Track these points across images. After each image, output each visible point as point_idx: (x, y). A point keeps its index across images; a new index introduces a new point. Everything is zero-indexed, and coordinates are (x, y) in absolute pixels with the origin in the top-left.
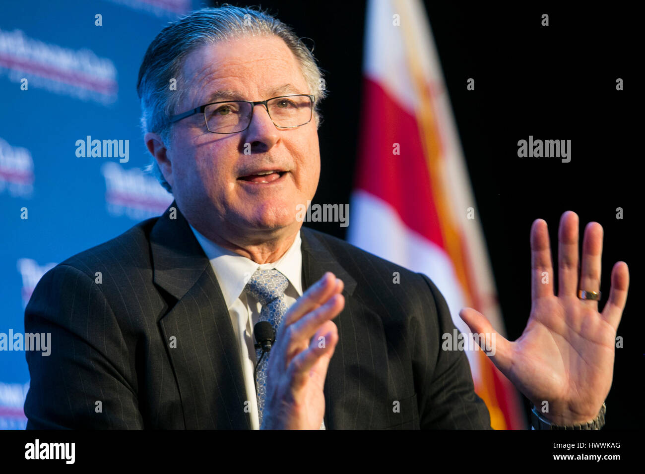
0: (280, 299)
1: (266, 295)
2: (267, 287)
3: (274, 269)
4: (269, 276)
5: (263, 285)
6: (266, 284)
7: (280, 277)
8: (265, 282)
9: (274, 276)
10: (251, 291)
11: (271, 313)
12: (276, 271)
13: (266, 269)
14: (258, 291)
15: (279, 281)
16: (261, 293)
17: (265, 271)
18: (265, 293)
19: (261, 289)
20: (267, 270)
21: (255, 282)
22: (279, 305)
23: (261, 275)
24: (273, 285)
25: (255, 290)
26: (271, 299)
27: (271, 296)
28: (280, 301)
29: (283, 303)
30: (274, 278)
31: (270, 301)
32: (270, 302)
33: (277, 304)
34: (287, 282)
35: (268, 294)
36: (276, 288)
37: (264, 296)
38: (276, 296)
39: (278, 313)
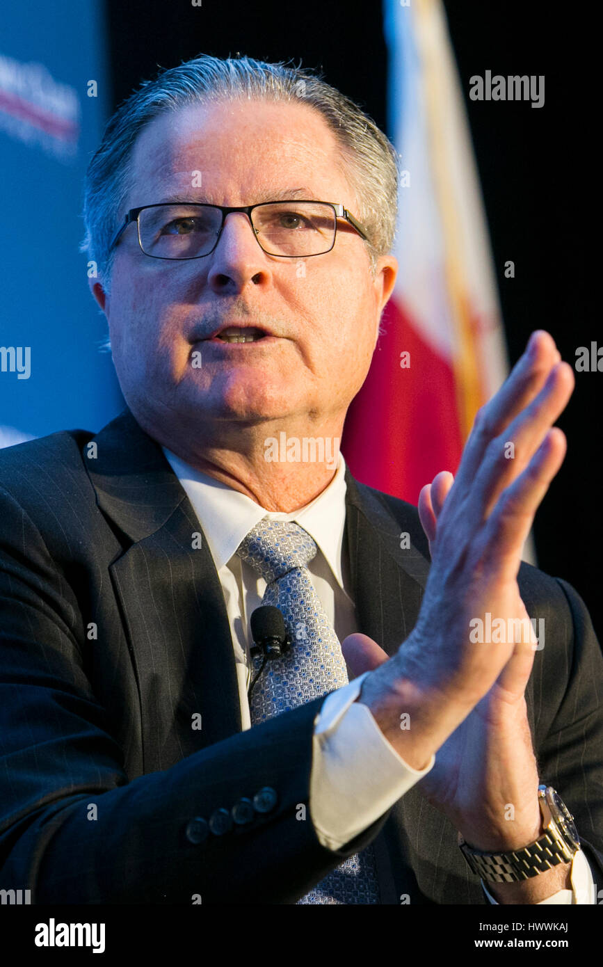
1: (276, 562)
2: (279, 550)
3: (294, 522)
4: (283, 532)
6: (277, 544)
7: (303, 536)
8: (276, 540)
9: (293, 533)
10: (251, 554)
11: (283, 594)
12: (297, 526)
13: (280, 519)
14: (262, 555)
15: (301, 541)
16: (267, 559)
17: (277, 523)
18: (275, 559)
19: (267, 553)
20: (281, 523)
21: (259, 539)
22: (298, 581)
23: (271, 529)
24: (290, 547)
25: (258, 554)
26: (283, 570)
27: (284, 564)
28: (299, 574)
29: (305, 577)
30: (292, 536)
31: (280, 574)
32: (282, 576)
33: (294, 578)
34: (315, 548)
35: (280, 560)
36: (295, 552)
37: (272, 563)
38: (294, 566)
39: (295, 596)
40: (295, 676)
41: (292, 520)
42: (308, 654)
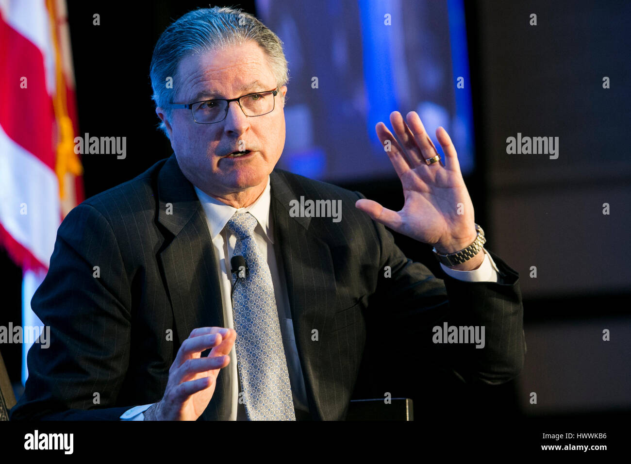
0: (250, 237)
2: (242, 228)
3: (248, 212)
4: (244, 219)
5: (239, 226)
6: (241, 225)
7: (252, 219)
8: (240, 223)
9: (247, 218)
10: (230, 228)
11: (244, 248)
12: (249, 214)
13: (242, 212)
14: (234, 230)
15: (251, 222)
16: (236, 231)
17: (240, 215)
18: (240, 232)
19: (236, 229)
21: (233, 222)
22: (250, 242)
23: (238, 217)
24: (246, 226)
27: (244, 234)
28: (250, 239)
30: (248, 220)
31: (243, 237)
32: (243, 239)
33: (248, 241)
34: (257, 223)
35: (242, 232)
36: (249, 228)
38: (248, 235)
39: (249, 249)
40: (250, 284)
41: (247, 211)
42: (256, 274)
